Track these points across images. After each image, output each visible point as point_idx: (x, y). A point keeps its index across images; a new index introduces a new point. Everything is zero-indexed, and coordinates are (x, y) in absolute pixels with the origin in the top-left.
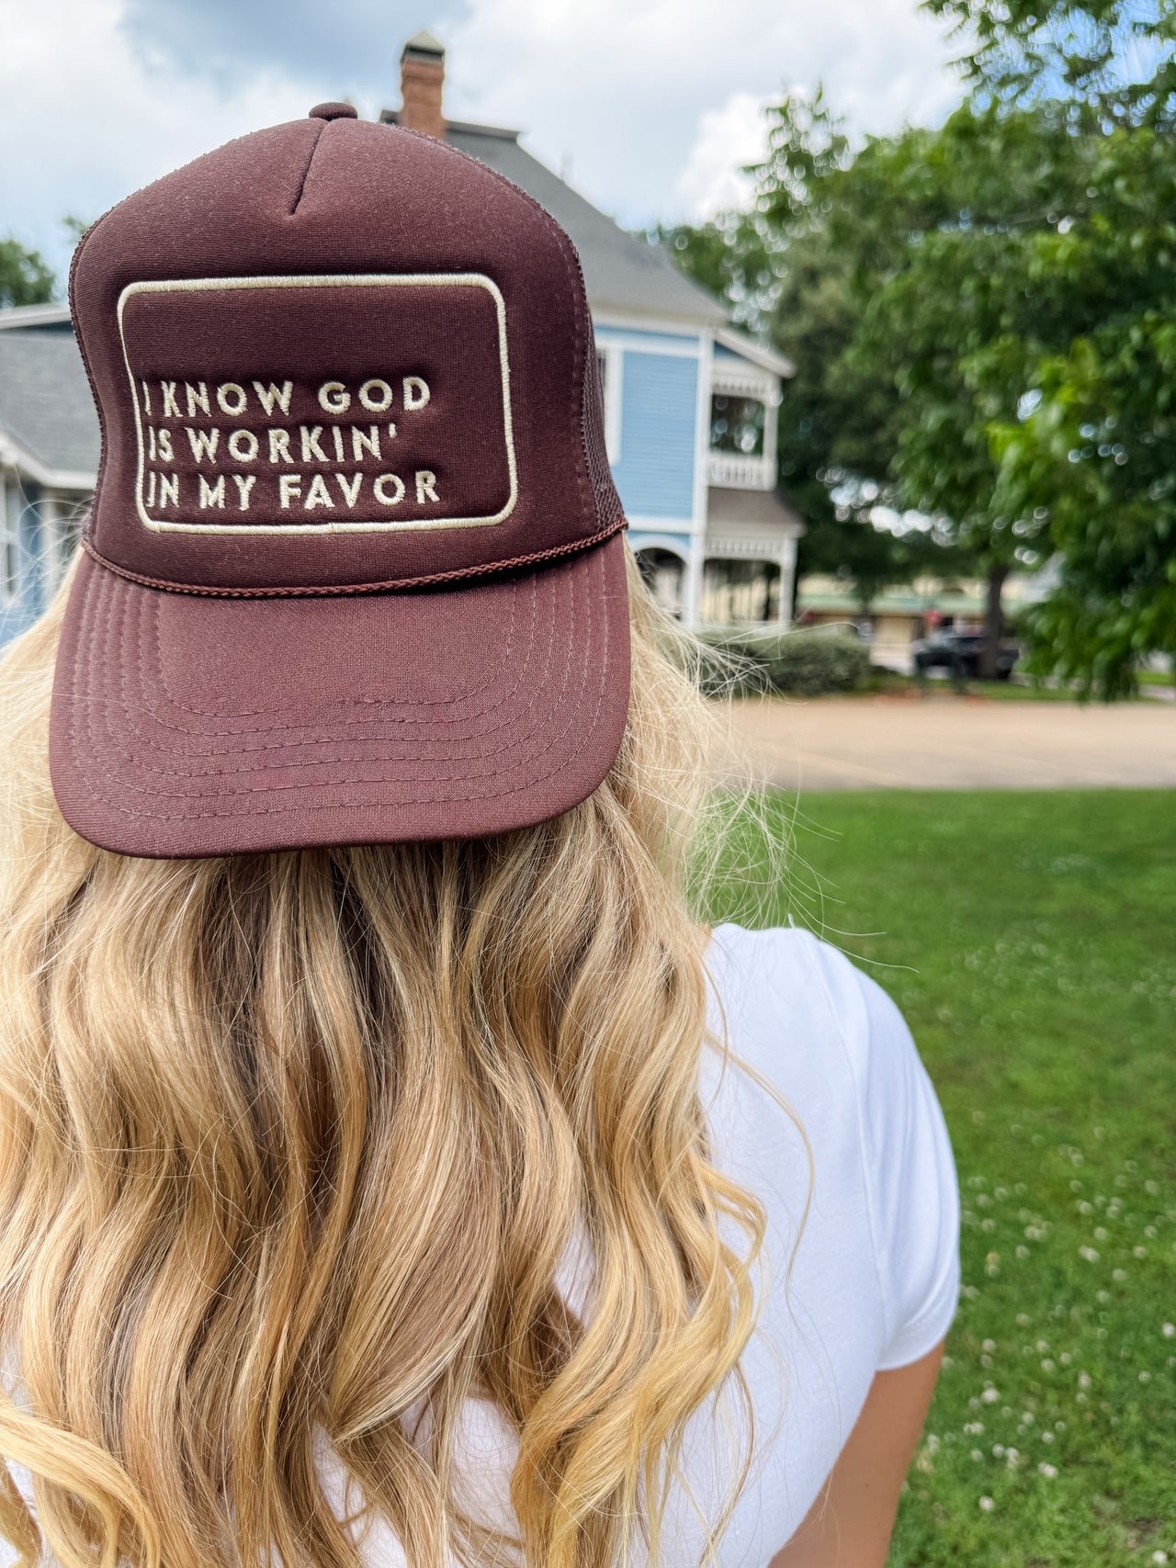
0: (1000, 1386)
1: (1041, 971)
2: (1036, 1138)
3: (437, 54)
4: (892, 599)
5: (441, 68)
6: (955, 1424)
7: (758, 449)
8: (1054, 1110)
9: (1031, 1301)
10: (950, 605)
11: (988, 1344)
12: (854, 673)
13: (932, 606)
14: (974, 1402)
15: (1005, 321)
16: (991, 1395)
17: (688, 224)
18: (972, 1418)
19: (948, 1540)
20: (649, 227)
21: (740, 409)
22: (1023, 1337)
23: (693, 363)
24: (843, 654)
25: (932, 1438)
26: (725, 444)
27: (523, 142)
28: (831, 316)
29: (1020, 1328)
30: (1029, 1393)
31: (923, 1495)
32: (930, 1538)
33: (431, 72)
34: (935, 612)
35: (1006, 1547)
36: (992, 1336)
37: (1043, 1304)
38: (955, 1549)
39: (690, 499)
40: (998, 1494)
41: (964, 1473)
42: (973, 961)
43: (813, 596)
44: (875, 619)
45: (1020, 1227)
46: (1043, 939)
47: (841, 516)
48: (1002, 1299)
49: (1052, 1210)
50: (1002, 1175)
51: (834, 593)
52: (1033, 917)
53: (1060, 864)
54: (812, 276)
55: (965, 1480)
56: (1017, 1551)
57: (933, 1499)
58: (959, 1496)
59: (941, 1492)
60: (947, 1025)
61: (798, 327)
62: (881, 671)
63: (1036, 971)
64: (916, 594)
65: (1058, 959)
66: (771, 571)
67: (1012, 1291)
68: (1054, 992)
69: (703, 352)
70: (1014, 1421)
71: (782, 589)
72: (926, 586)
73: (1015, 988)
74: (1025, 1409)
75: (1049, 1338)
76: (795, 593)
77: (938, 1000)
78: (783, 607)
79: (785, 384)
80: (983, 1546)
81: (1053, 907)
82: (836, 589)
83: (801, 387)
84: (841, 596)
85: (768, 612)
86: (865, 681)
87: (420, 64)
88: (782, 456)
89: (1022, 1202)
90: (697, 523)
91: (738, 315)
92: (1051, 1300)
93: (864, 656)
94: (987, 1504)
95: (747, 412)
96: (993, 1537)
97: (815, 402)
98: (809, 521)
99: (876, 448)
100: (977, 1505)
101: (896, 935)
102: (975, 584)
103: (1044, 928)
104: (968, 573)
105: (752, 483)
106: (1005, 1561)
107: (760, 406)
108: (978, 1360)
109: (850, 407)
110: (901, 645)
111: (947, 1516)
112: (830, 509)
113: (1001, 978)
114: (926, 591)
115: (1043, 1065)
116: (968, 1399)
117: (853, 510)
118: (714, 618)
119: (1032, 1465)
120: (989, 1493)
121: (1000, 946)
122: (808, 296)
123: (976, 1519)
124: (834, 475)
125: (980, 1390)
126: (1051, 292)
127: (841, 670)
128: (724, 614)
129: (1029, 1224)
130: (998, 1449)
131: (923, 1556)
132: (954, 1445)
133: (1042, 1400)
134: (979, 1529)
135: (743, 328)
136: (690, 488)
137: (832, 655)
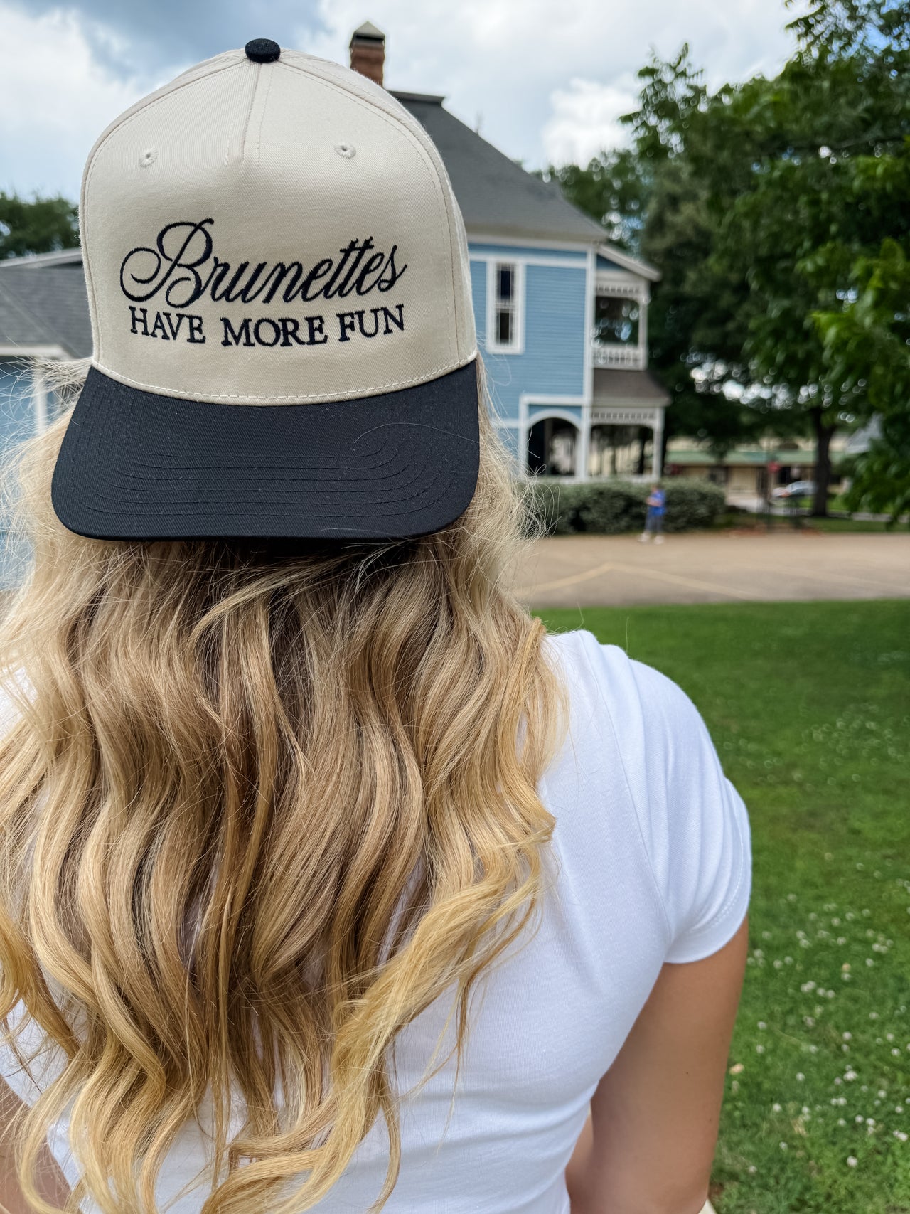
0: (857, 1069)
1: (875, 742)
2: (877, 874)
3: (380, 39)
4: (741, 454)
5: (382, 49)
6: (823, 1098)
7: (633, 340)
8: (889, 852)
9: (881, 1002)
10: (787, 458)
11: (847, 1035)
12: (713, 512)
13: (773, 459)
14: (838, 1081)
15: (833, 228)
16: (851, 1076)
17: (575, 164)
18: (837, 1094)
19: (823, 1190)
20: (543, 168)
21: (619, 309)
22: (874, 1030)
23: (583, 272)
24: (703, 497)
25: (806, 1110)
26: (608, 336)
27: (446, 105)
28: (690, 232)
29: (873, 1023)
30: (883, 1075)
31: (800, 1154)
32: (807, 1188)
33: (374, 54)
34: (776, 463)
35: (870, 1197)
36: (849, 1030)
37: (890, 1004)
38: (828, 1197)
39: (581, 378)
40: (860, 1155)
41: (832, 1137)
42: (818, 735)
43: (678, 453)
44: (728, 470)
45: (867, 943)
46: (873, 717)
47: (699, 389)
48: (855, 1000)
49: (893, 929)
50: (851, 903)
51: (696, 449)
52: (865, 700)
53: (884, 658)
54: (673, 202)
55: (834, 1143)
56: (879, 1200)
57: (809, 1158)
58: (829, 1155)
59: (815, 1152)
60: (800, 785)
61: (663, 243)
62: (734, 510)
63: (869, 742)
64: (761, 448)
65: (887, 733)
66: (645, 434)
67: (863, 993)
68: (885, 758)
69: (589, 264)
70: (871, 1096)
71: (653, 449)
72: (768, 443)
73: (853, 755)
74: (880, 1088)
75: (896, 1032)
76: (664, 451)
77: (792, 766)
78: (655, 462)
79: (653, 287)
80: (851, 1195)
81: (881, 692)
82: (697, 446)
83: (666, 289)
84: (701, 452)
85: (642, 466)
86: (720, 519)
87: (366, 48)
88: (652, 344)
89: (868, 923)
90: (586, 399)
91: (616, 234)
92: (896, 1000)
93: (720, 499)
94: (852, 1161)
95: (625, 311)
96: (859, 1188)
97: (678, 301)
98: (673, 393)
99: (726, 336)
100: (844, 1161)
101: (756, 716)
102: (808, 441)
103: (874, 708)
104: (802, 433)
105: (630, 365)
106: (870, 1208)
107: (634, 304)
108: (839, 1048)
109: (705, 303)
110: (749, 491)
111: (820, 1171)
112: (691, 383)
113: (842, 748)
114: (768, 447)
115: (878, 816)
116: (833, 1079)
117: (709, 383)
118: (600, 472)
119: (887, 1131)
120: (853, 1153)
121: (840, 724)
122: (670, 217)
123: (844, 1174)
124: (694, 358)
125: (844, 1072)
126: (872, 202)
127: (702, 510)
128: (607, 469)
129: (875, 941)
130: (859, 1119)
131: (802, 1203)
132: (823, 1115)
133: (893, 1081)
134: (846, 1181)
135: (620, 245)
136: (581, 369)
137: (696, 497)
